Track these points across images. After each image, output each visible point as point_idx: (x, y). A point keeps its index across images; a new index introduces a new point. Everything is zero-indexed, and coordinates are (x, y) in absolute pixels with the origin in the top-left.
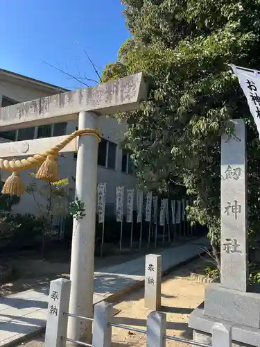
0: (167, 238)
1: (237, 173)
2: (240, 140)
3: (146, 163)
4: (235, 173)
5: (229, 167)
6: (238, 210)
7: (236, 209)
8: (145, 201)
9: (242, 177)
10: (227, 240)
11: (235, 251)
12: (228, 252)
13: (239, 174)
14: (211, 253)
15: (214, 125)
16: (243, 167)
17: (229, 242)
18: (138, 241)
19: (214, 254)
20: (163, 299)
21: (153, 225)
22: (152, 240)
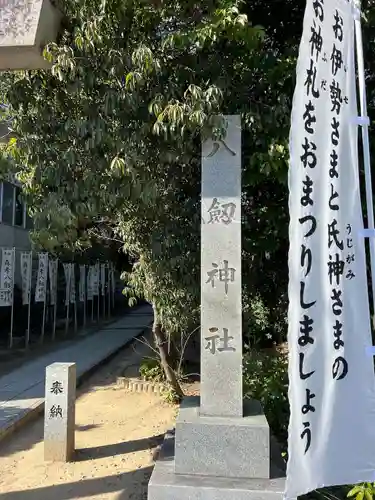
0: (71, 324)
1: (228, 212)
2: (234, 154)
3: (53, 189)
4: (225, 213)
5: (215, 200)
6: (229, 277)
7: (226, 274)
8: (35, 267)
9: (237, 220)
10: (212, 330)
11: (225, 348)
12: (213, 351)
13: (232, 214)
14: (153, 345)
15: (198, 116)
16: (238, 202)
17: (216, 333)
18: (24, 333)
19: (157, 346)
20: (78, 435)
21: (50, 306)
22: (49, 329)
